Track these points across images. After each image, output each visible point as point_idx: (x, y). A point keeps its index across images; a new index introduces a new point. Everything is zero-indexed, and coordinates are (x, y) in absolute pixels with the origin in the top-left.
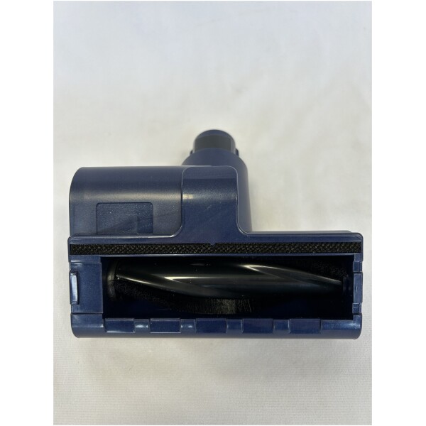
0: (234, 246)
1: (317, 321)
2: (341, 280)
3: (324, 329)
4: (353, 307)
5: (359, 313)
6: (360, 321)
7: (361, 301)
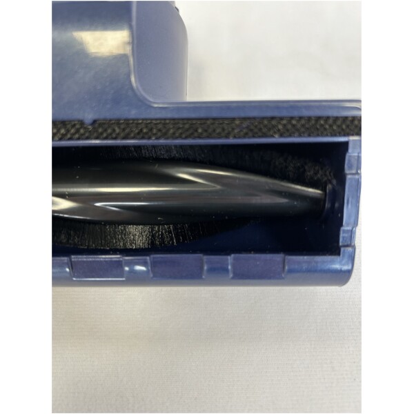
0: (127, 126)
1: (278, 257)
2: (324, 189)
3: (290, 271)
4: (342, 235)
5: (350, 244)
6: (352, 258)
7: (356, 223)
